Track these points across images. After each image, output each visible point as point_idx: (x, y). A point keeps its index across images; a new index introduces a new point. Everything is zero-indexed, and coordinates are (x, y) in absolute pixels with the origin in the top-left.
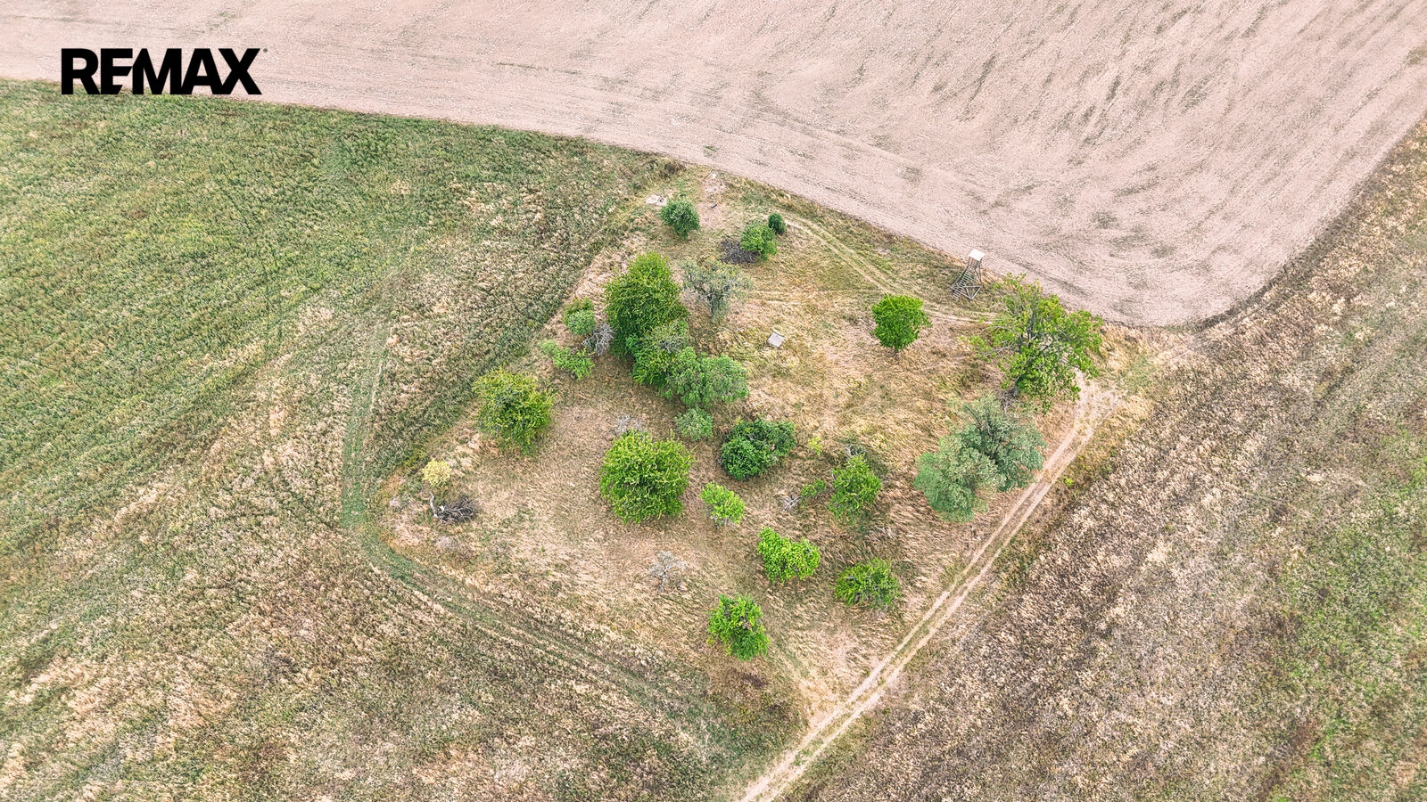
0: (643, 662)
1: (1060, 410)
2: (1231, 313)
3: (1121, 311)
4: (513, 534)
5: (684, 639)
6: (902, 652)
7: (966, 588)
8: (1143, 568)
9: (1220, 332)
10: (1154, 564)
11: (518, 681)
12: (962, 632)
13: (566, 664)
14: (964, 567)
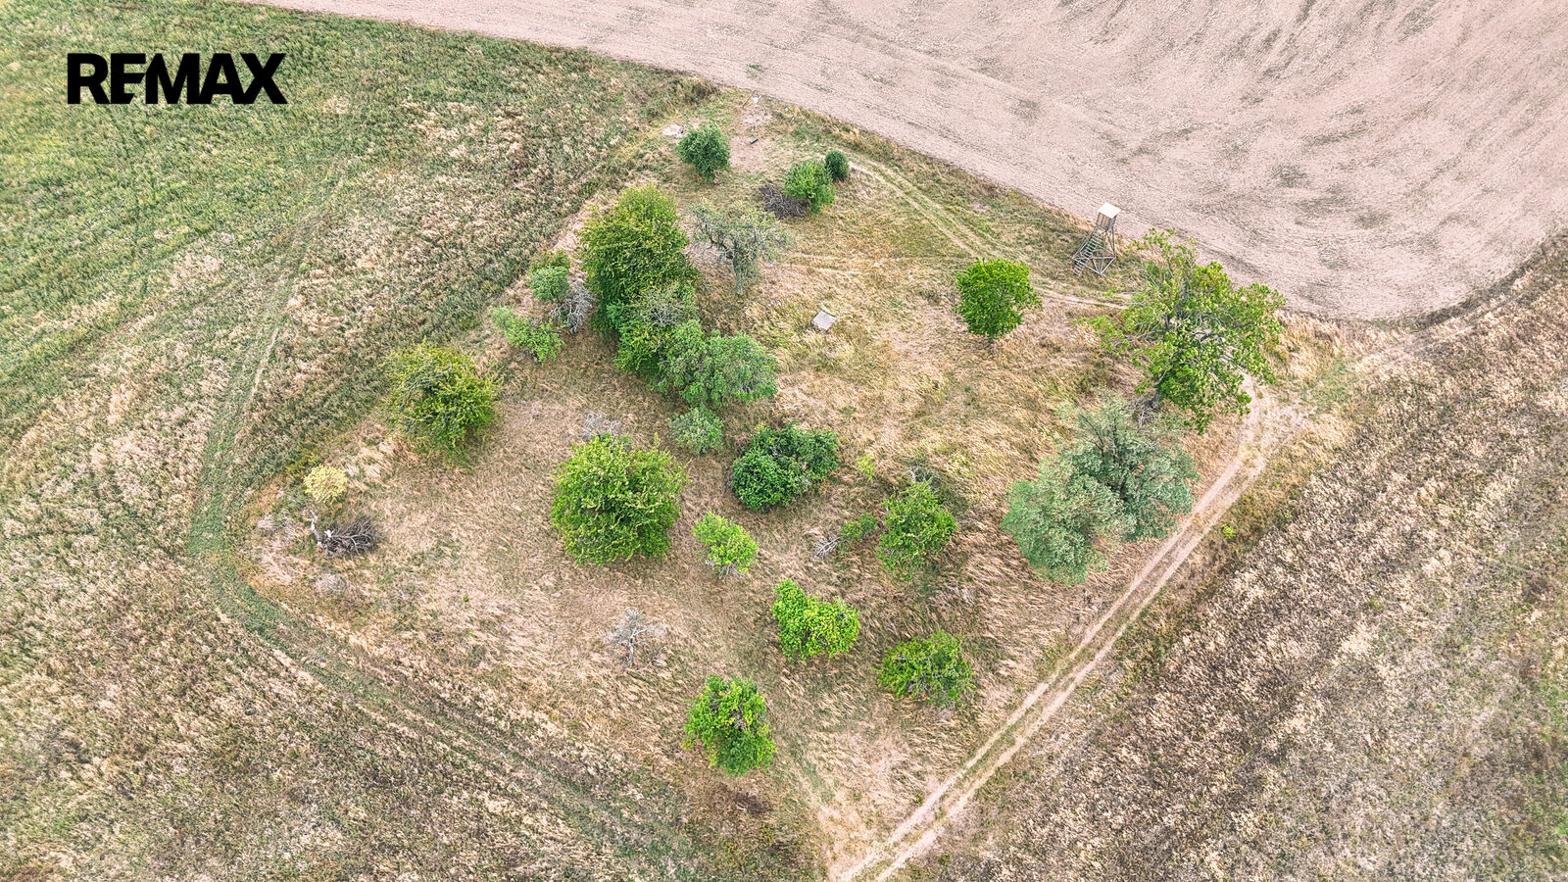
0: (591, 771)
1: (1219, 430)
2: (1468, 305)
3: (1311, 299)
4: (425, 575)
5: (655, 738)
6: (974, 770)
7: (1072, 680)
8: (1335, 662)
9: (1451, 331)
10: (1351, 656)
11: (407, 789)
12: (1063, 745)
13: (478, 768)
14: (1071, 650)
